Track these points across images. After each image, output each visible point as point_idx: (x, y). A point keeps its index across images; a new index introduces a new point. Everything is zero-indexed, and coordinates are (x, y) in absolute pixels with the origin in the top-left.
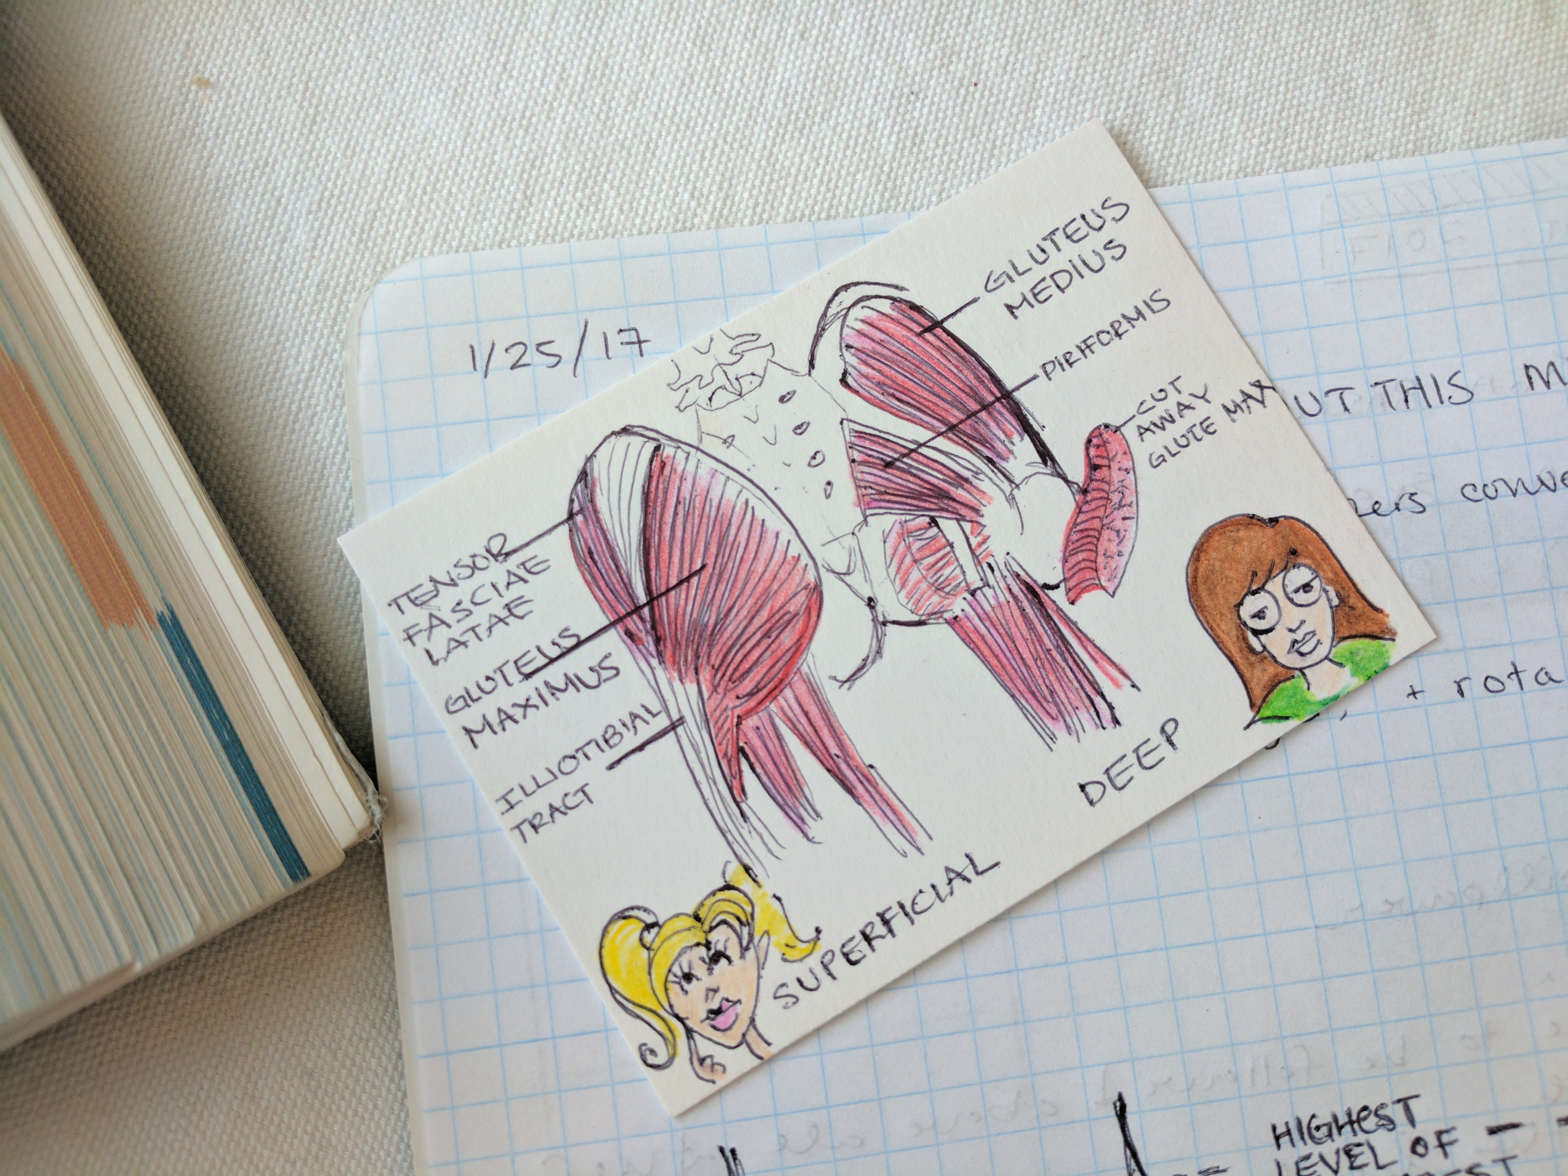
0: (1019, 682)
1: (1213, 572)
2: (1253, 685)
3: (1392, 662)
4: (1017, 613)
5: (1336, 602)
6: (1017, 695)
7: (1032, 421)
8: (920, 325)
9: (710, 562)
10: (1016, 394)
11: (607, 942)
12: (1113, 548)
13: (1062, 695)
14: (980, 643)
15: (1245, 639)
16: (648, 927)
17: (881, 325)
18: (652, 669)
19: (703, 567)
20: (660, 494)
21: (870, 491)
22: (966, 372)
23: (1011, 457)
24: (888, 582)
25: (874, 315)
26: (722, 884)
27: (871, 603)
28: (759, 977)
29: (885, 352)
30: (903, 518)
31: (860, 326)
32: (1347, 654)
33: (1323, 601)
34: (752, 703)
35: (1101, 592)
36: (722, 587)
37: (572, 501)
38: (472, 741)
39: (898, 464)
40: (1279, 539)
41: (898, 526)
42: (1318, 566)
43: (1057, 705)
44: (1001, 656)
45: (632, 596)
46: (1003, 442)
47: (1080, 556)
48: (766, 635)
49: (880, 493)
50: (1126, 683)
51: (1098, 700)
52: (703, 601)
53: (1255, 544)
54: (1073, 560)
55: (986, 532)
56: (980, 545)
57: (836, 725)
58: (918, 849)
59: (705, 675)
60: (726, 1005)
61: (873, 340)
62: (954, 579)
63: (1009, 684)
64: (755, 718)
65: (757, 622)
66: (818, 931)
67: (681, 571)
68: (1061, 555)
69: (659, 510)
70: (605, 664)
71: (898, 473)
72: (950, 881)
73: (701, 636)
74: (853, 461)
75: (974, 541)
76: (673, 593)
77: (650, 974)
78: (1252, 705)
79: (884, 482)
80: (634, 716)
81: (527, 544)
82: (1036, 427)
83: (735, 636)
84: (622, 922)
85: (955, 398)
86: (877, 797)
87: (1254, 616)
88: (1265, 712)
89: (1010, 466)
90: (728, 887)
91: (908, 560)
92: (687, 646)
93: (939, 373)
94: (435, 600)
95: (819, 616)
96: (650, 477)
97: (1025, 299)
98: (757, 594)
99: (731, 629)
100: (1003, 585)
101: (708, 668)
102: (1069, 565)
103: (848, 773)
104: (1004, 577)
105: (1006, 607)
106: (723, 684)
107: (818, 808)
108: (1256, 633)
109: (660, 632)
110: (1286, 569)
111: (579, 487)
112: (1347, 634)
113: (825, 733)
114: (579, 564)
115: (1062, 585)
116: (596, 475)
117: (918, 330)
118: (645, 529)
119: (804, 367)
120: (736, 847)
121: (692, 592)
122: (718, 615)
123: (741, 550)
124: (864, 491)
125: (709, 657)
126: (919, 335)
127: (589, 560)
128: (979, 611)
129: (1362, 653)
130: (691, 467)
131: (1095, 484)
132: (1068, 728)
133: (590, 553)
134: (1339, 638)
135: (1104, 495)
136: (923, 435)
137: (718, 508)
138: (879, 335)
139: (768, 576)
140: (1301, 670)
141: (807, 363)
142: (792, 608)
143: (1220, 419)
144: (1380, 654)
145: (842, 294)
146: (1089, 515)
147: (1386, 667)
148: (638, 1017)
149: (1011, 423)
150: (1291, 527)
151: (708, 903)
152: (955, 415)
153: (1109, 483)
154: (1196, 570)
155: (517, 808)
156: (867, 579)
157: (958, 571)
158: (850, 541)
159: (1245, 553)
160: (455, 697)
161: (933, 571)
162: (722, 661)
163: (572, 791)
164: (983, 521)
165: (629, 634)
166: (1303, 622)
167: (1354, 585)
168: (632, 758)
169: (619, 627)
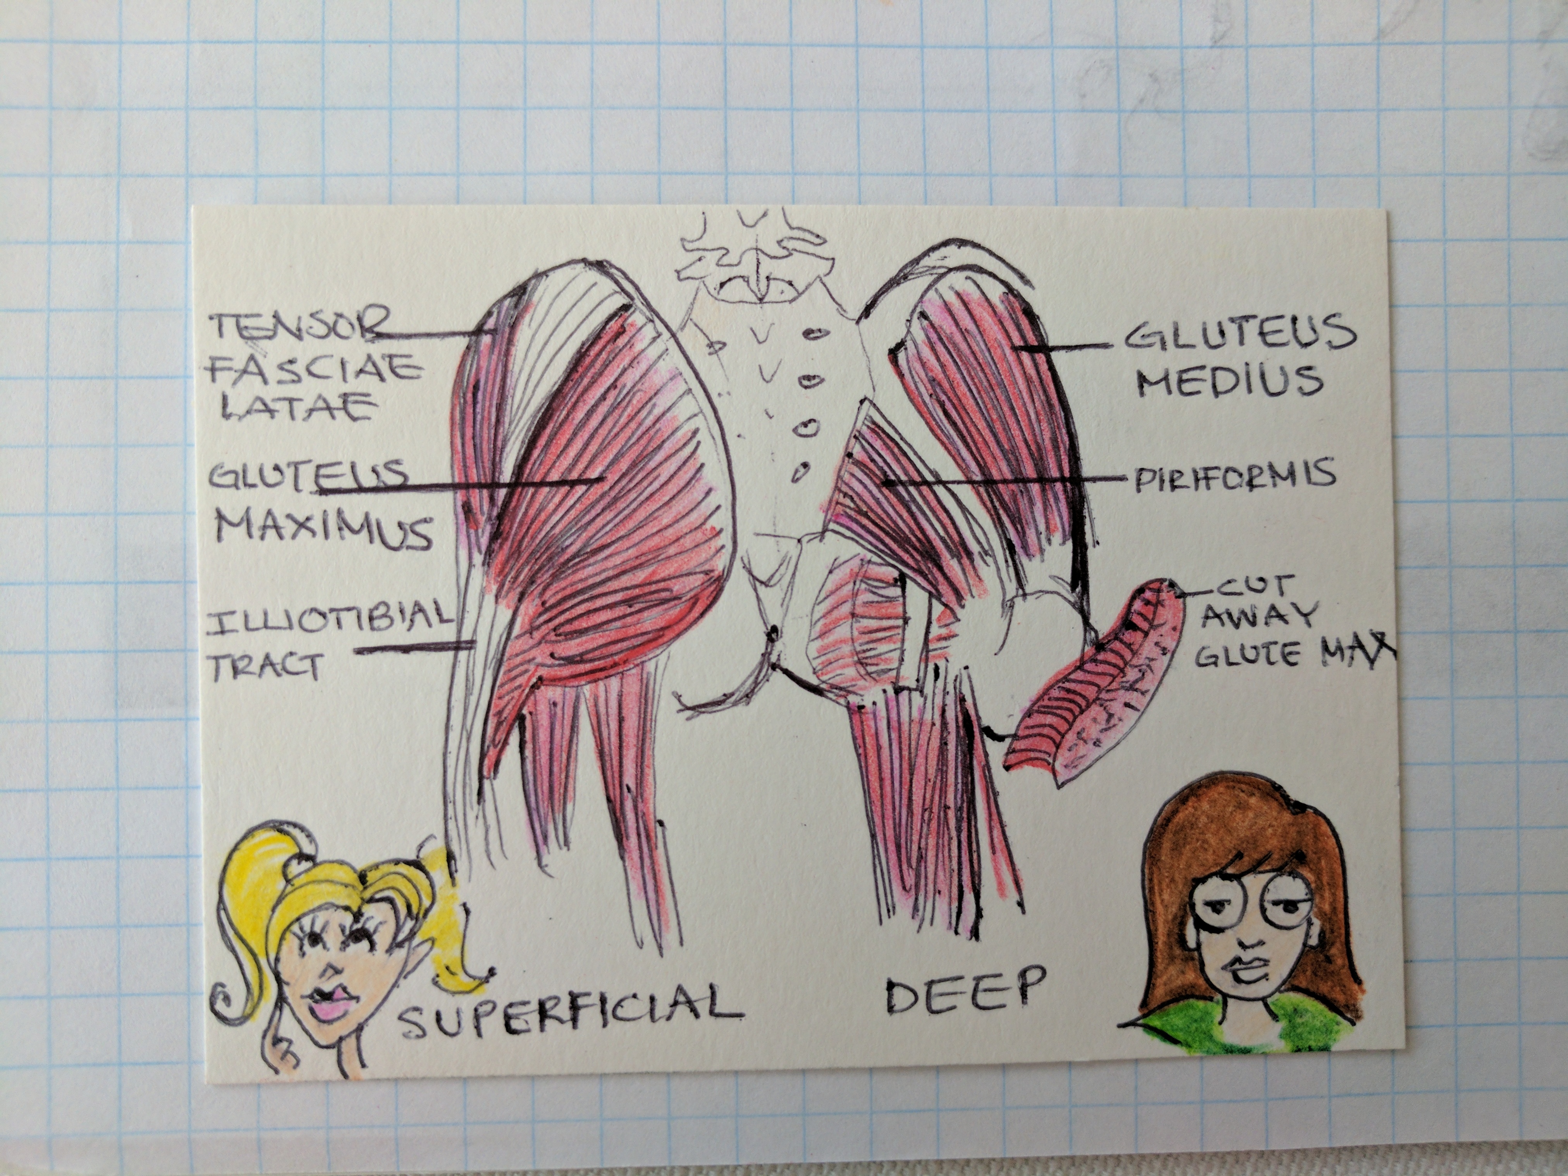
0: (889, 823)
1: (1192, 826)
2: (1159, 982)
3: (1334, 1048)
4: (935, 743)
5: (1314, 941)
6: (880, 838)
7: (1087, 528)
8: (1023, 337)
9: (612, 478)
10: (1088, 486)
11: (245, 846)
12: (1093, 732)
13: (931, 868)
14: (872, 753)
15: (1182, 925)
16: (302, 857)
17: (978, 311)
18: (471, 565)
19: (600, 479)
20: (598, 365)
21: (848, 502)
22: (1044, 425)
23: (1038, 557)
24: (807, 621)
25: (975, 294)
26: (412, 857)
27: (773, 634)
28: (395, 985)
29: (963, 346)
30: (869, 556)
31: (951, 298)
32: (1290, 1009)
33: (1300, 933)
34: (566, 671)
35: (1048, 775)
36: (609, 515)
37: (489, 314)
38: (219, 530)
39: (901, 489)
40: (1293, 831)
41: (856, 562)
42: (1320, 888)
43: (918, 876)
44: (887, 782)
45: (495, 465)
46: (1039, 534)
47: (1049, 719)
48: (628, 602)
49: (859, 511)
50: (1014, 897)
51: (969, 897)
52: (577, 519)
53: (1261, 822)
54: (1038, 719)
55: (956, 628)
56: (940, 638)
57: (648, 753)
58: (660, 947)
59: (529, 607)
60: (340, 993)
61: (957, 324)
62: (886, 661)
63: (877, 820)
64: (559, 690)
65: (626, 580)
66: (492, 972)
67: (570, 469)
68: (1027, 704)
69: (586, 381)
70: (419, 528)
71: (894, 500)
72: (676, 1003)
73: (550, 559)
74: (849, 455)
75: (935, 631)
76: (546, 489)
77: (273, 910)
78: (1144, 1004)
79: (871, 502)
80: (419, 609)
81: (409, 336)
82: (1089, 539)
83: (591, 581)
84: (276, 834)
85: (1014, 449)
86: (647, 862)
87: (1208, 904)
88: (1155, 1021)
89: (1032, 568)
90: (417, 864)
91: (846, 608)
92: (527, 562)
93: (1012, 409)
94: (266, 341)
95: (702, 615)
96: (597, 337)
97: (1166, 378)
98: (645, 547)
99: (590, 572)
100: (938, 701)
101: (538, 601)
102: (1030, 722)
103: (630, 816)
104: (946, 693)
105: (926, 728)
106: (544, 629)
107: (572, 836)
108: (1200, 925)
109: (505, 527)
110: (1279, 871)
111: (507, 302)
112: (1304, 985)
113: (630, 755)
114: (454, 393)
115: (1008, 741)
116: (535, 299)
117: (1018, 342)
118: (557, 396)
119: (855, 311)
120: (451, 825)
121: (570, 502)
122: (585, 546)
123: (656, 485)
124: (841, 499)
125: (545, 590)
126: (1015, 349)
127: (469, 395)
128: (894, 715)
129: (1307, 1018)
130: (653, 352)
131: (1117, 645)
132: (916, 909)
133: (476, 387)
134: (1290, 984)
135: (1120, 663)
136: (949, 471)
137: (658, 420)
138: (966, 322)
139: (670, 533)
140: (1225, 996)
141: (862, 307)
142: (677, 587)
143: (1311, 651)
144: (1328, 1031)
145: (952, 249)
146: (1089, 677)
147: (1325, 1049)
148: (233, 950)
149: (1061, 516)
150: (1316, 826)
151: (385, 869)
152: (1001, 469)
153: (1134, 653)
154: (1175, 812)
155: (227, 635)
156: (784, 603)
157: (896, 654)
158: (791, 547)
159: (1242, 824)
160: (226, 469)
161: (866, 638)
162: (559, 603)
163: (301, 653)
164: (960, 612)
165: (467, 509)
166: (1261, 943)
167: (1348, 934)
168: (391, 655)
169: (460, 495)
